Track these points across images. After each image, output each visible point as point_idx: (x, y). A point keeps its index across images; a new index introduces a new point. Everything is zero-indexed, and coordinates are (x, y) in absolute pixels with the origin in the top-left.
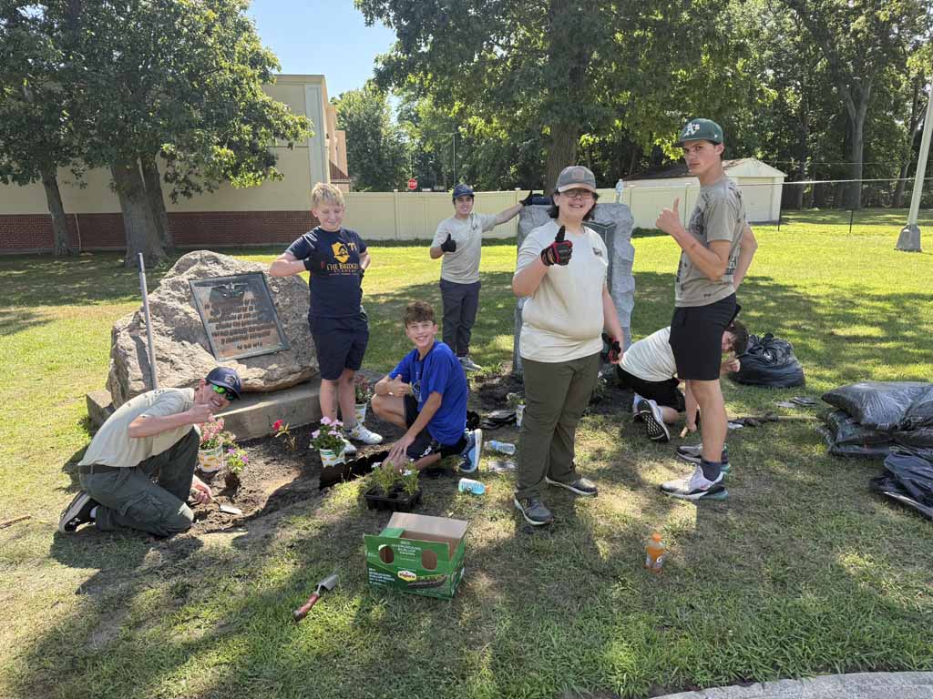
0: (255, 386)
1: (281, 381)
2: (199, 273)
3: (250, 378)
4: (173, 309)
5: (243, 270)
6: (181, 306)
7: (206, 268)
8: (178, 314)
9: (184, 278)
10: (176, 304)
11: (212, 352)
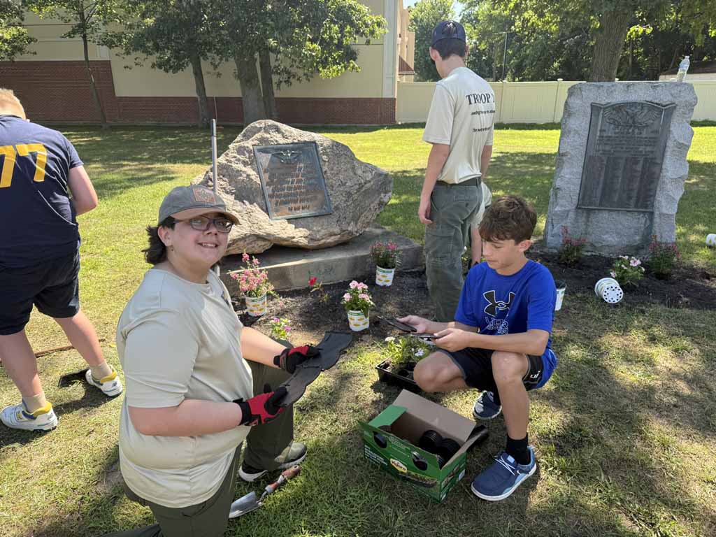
0: (300, 244)
1: (323, 241)
2: (262, 140)
3: (296, 237)
4: (238, 171)
5: (299, 139)
6: (244, 169)
7: (268, 136)
8: (241, 175)
9: (249, 144)
10: (240, 166)
11: (267, 211)
